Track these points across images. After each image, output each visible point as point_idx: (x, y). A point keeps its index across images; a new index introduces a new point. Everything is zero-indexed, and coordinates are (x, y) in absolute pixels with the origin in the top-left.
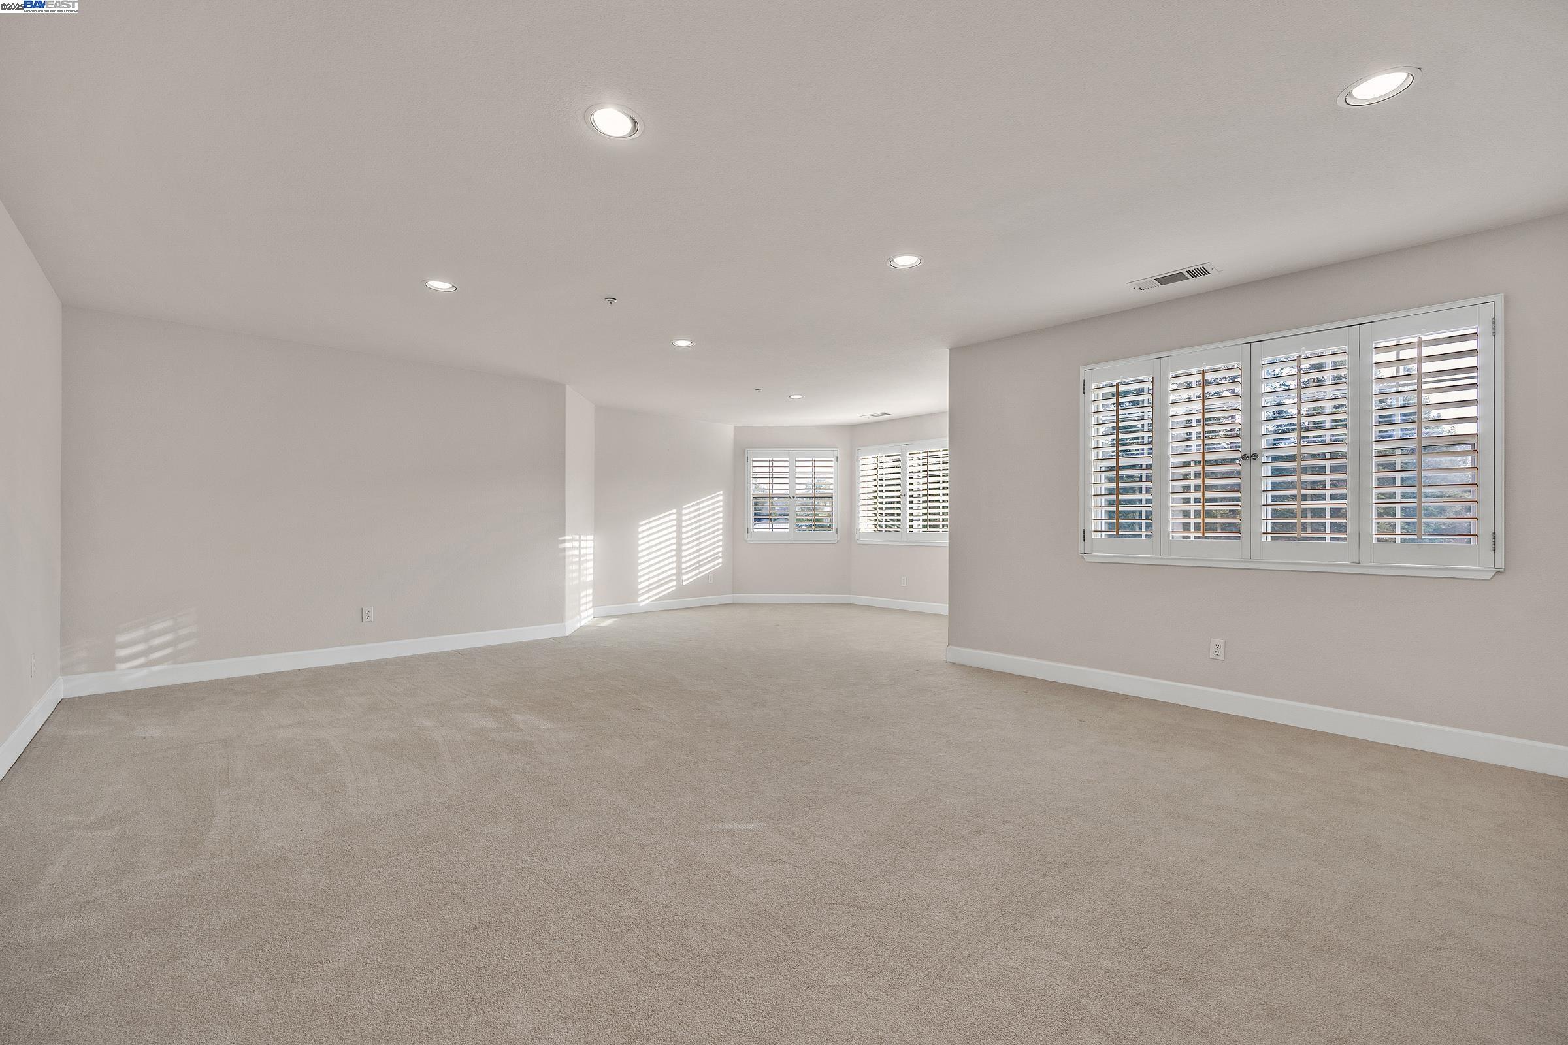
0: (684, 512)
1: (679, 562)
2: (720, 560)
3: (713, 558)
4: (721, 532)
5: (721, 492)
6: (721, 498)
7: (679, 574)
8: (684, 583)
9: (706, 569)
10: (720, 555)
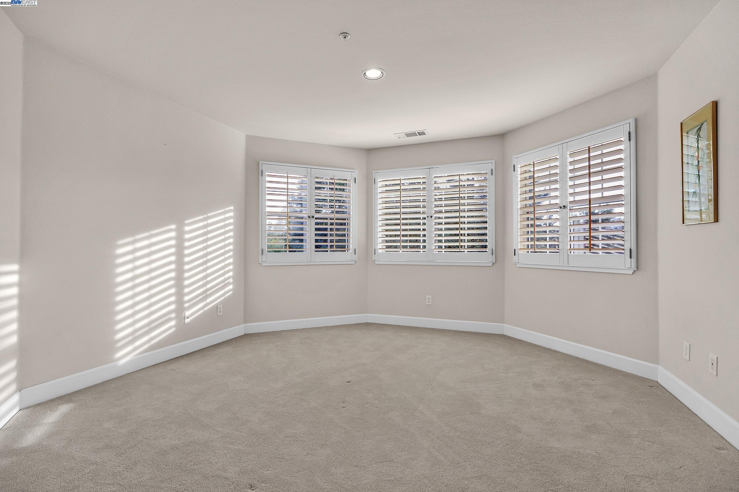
0: (187, 228)
1: (180, 294)
2: (231, 287)
3: (223, 284)
4: (231, 253)
5: (232, 208)
6: (232, 214)
7: (180, 309)
8: (187, 321)
9: (215, 299)
10: (231, 280)
